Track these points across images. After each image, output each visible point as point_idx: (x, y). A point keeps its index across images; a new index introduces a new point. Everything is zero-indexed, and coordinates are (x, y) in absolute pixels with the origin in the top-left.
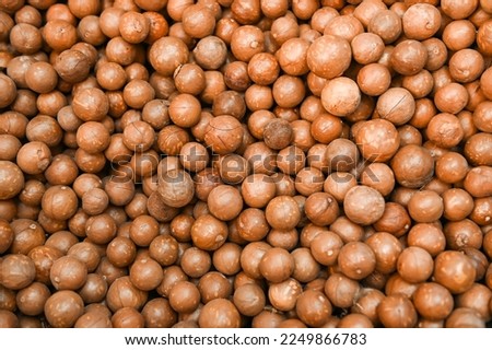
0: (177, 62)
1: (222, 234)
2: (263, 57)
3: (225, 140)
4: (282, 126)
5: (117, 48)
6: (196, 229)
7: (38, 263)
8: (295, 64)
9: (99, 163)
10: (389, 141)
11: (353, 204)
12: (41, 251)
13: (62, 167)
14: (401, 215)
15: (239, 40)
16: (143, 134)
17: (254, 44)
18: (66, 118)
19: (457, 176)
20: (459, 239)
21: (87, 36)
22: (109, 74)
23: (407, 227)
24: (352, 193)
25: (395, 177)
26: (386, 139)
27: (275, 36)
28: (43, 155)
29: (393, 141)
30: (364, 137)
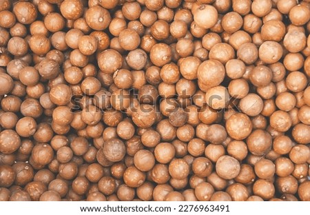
0: (115, 68)
1: (142, 180)
2: (170, 69)
3: (145, 122)
4: (181, 114)
5: (76, 58)
6: (126, 176)
7: (32, 195)
8: (190, 75)
9: (66, 130)
10: (245, 130)
11: (221, 169)
12: (33, 187)
13: (44, 133)
14: (250, 174)
15: (155, 55)
16: (94, 116)
17: (165, 58)
18: (45, 102)
19: (285, 151)
20: (283, 188)
21: (57, 46)
22: (72, 75)
23: (253, 180)
24: (220, 162)
25: (248, 150)
26: (243, 129)
27: (178, 51)
28: (32, 127)
29: (248, 129)
30: (230, 125)
